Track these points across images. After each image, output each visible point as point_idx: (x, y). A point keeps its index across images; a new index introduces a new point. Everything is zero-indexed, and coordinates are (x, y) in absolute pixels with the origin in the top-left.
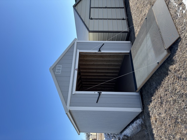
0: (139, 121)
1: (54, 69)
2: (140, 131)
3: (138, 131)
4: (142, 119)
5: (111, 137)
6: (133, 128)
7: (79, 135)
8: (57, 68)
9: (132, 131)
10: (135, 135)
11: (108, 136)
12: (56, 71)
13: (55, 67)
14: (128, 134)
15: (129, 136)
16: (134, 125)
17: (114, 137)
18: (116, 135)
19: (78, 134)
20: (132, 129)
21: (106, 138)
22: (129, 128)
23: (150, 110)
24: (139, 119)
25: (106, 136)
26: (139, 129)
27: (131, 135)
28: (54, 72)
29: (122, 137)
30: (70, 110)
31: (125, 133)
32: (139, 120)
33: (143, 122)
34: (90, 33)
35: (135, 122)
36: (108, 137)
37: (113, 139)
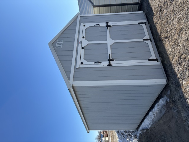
0: (163, 101)
1: (53, 44)
2: (165, 114)
3: (162, 116)
4: (167, 96)
5: (126, 137)
6: (154, 115)
7: (88, 133)
8: (57, 43)
9: (153, 119)
10: (157, 123)
11: (122, 135)
12: (56, 45)
13: (55, 41)
14: (147, 126)
15: (148, 128)
16: (156, 109)
17: (130, 135)
18: (132, 132)
19: (87, 131)
20: (153, 117)
21: (119, 139)
22: (148, 117)
23: (179, 76)
24: (163, 97)
25: (119, 135)
26: (163, 112)
27: (152, 125)
28: (54, 47)
29: (139, 133)
30: (74, 86)
31: (143, 125)
32: (162, 99)
33: (169, 100)
34: (95, 8)
35: (156, 105)
36: (123, 137)
37: (128, 138)
